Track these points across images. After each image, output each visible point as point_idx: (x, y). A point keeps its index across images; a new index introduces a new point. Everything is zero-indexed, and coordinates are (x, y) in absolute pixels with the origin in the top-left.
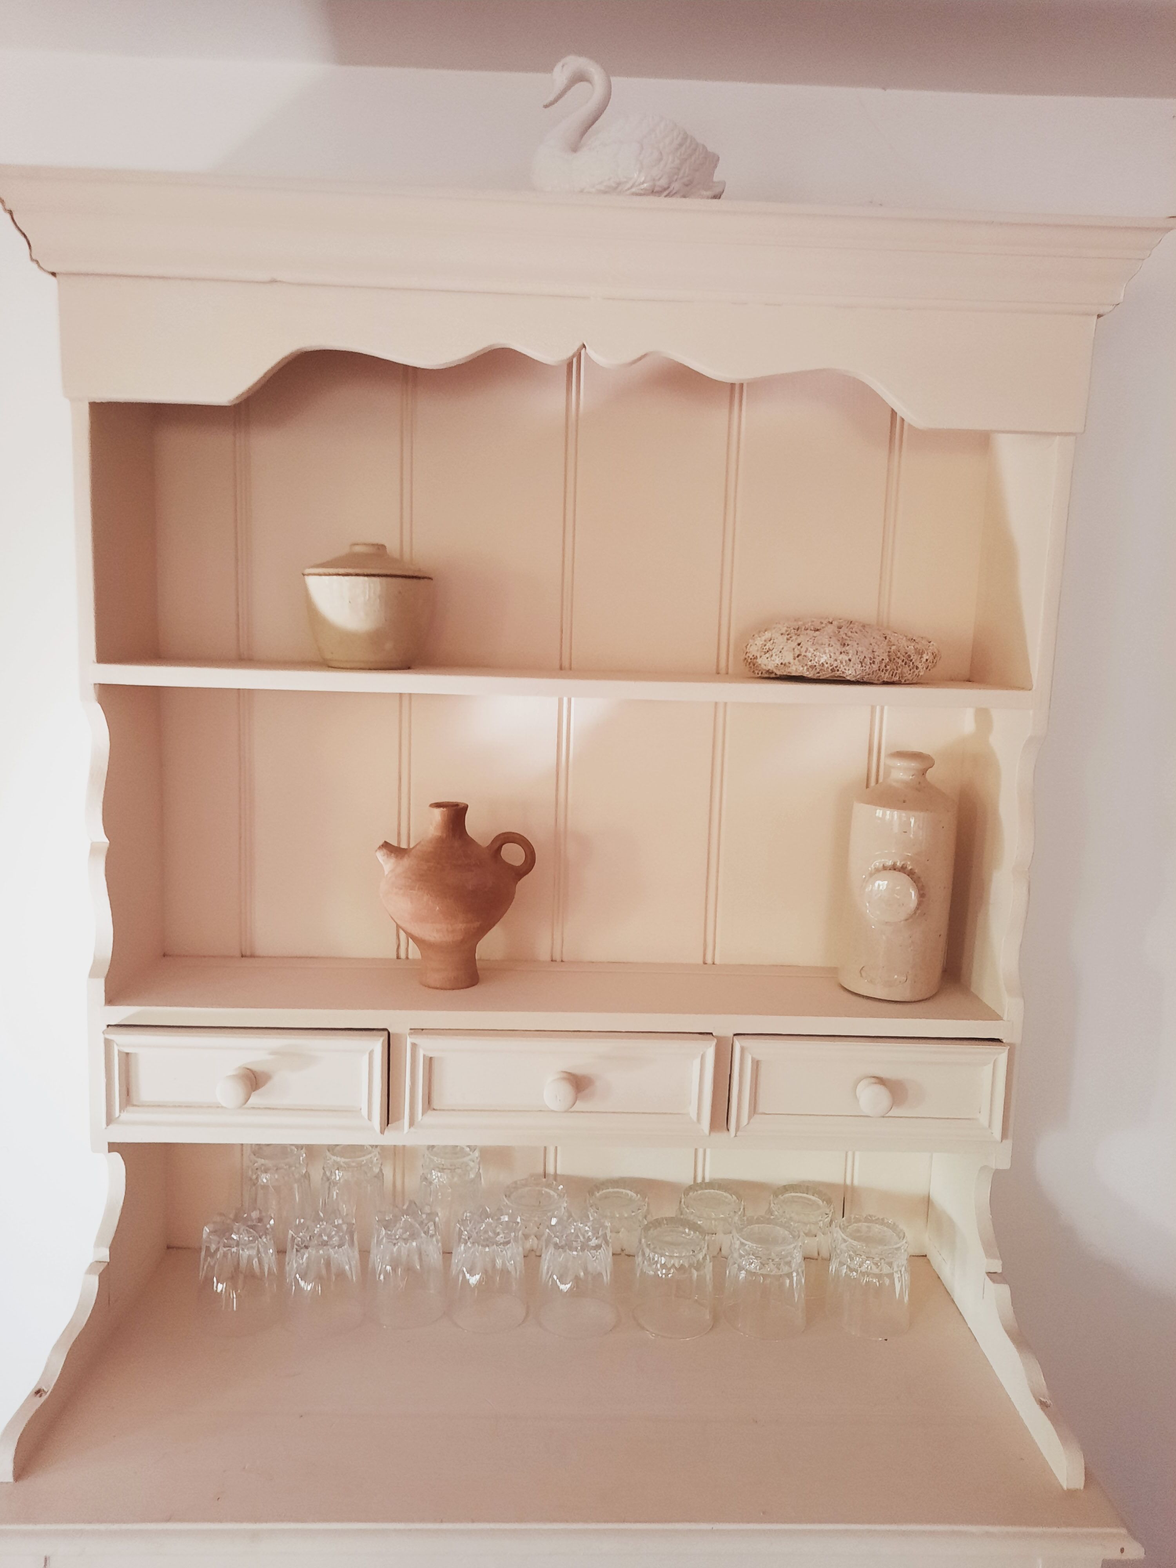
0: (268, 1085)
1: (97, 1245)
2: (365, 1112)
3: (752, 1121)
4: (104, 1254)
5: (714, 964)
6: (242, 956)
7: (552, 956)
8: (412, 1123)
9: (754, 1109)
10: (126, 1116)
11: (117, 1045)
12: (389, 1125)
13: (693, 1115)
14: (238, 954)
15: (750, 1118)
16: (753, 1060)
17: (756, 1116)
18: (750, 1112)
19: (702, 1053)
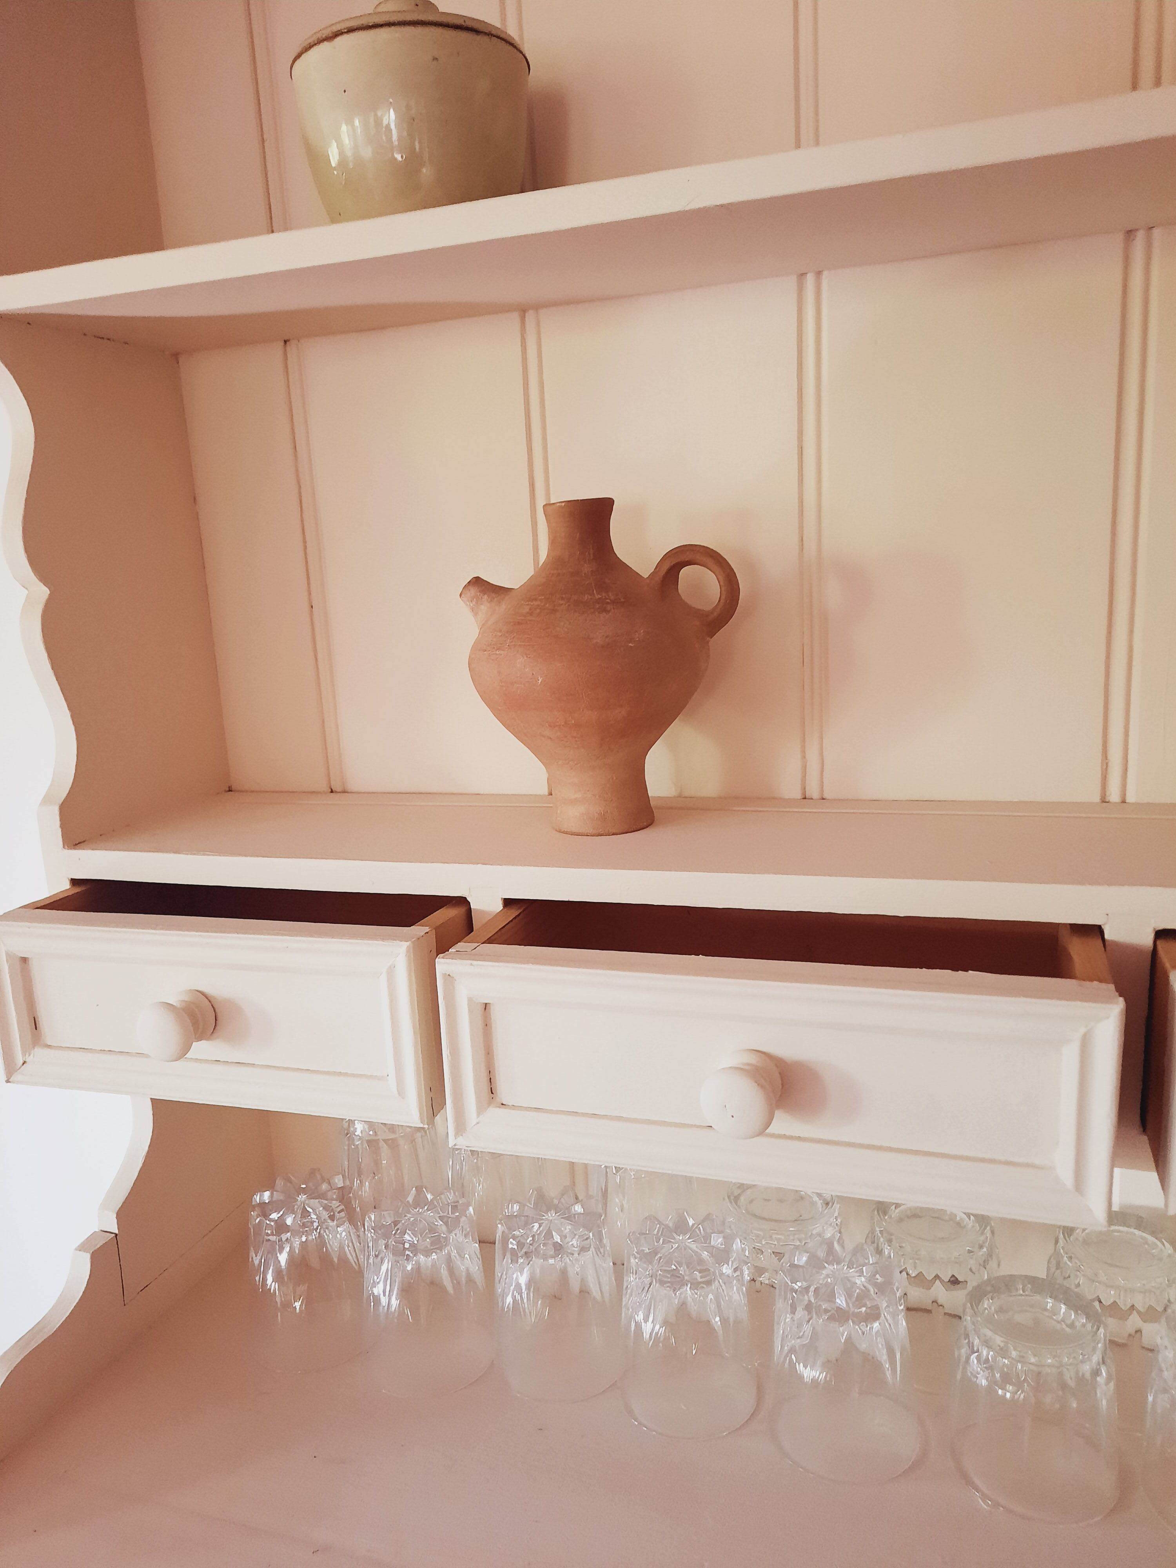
2: (392, 1082)
4: (110, 1223)
5: (1124, 802)
6: (332, 792)
7: (804, 789)
10: (33, 1063)
14: (324, 787)
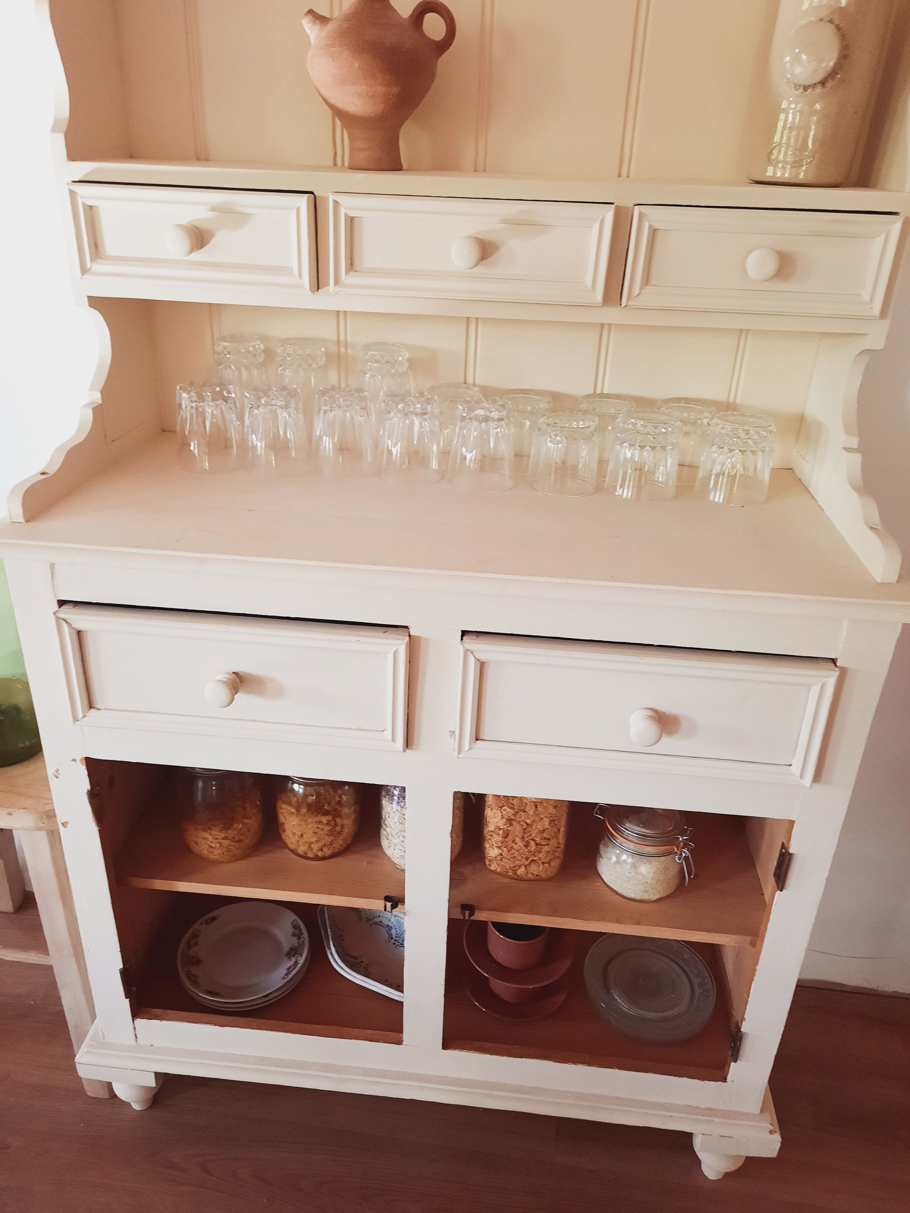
0: (213, 242)
1: (92, 388)
2: (296, 271)
3: (643, 291)
4: (97, 397)
8: (337, 282)
9: (647, 280)
10: (96, 267)
11: (81, 197)
12: (319, 290)
13: (589, 283)
15: (641, 288)
16: (650, 227)
17: (648, 287)
18: (642, 281)
19: (601, 217)
